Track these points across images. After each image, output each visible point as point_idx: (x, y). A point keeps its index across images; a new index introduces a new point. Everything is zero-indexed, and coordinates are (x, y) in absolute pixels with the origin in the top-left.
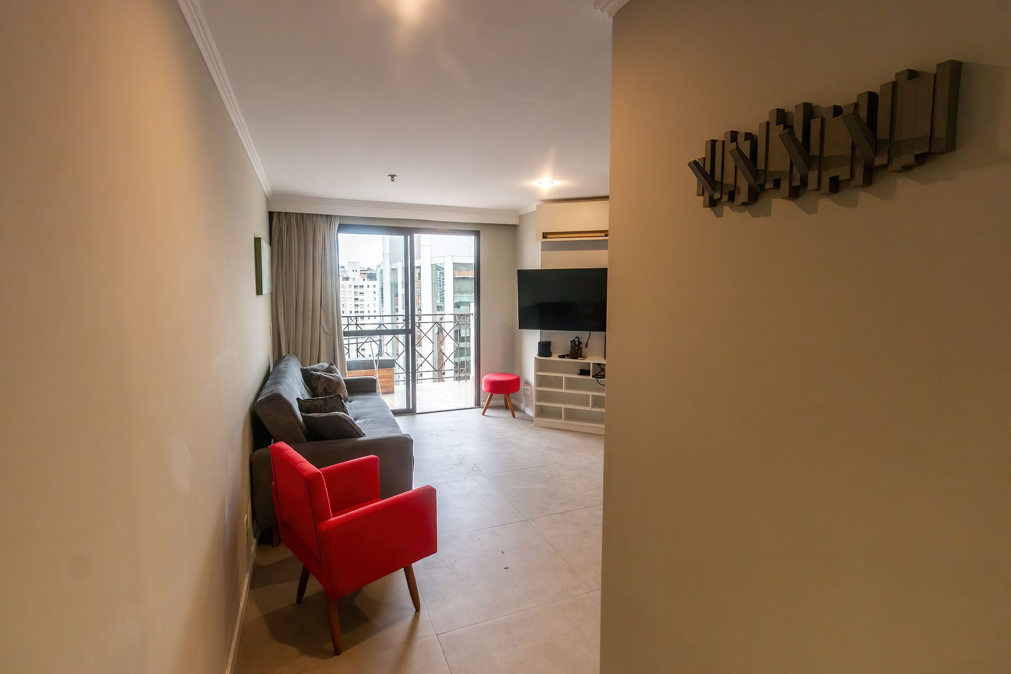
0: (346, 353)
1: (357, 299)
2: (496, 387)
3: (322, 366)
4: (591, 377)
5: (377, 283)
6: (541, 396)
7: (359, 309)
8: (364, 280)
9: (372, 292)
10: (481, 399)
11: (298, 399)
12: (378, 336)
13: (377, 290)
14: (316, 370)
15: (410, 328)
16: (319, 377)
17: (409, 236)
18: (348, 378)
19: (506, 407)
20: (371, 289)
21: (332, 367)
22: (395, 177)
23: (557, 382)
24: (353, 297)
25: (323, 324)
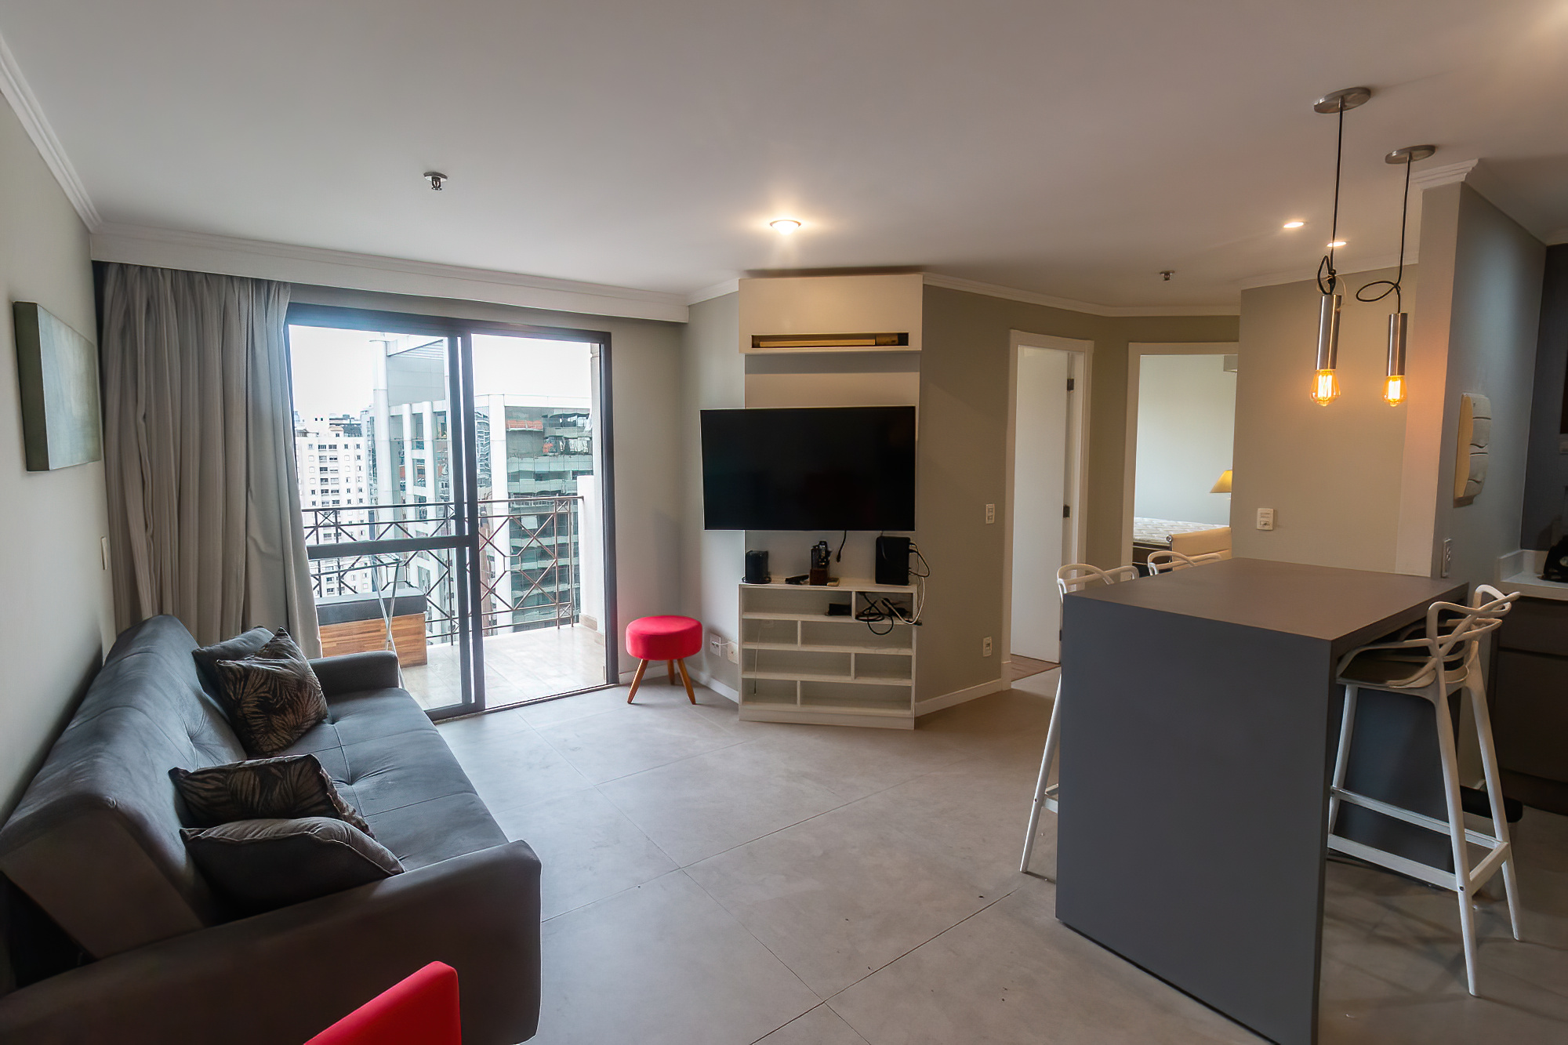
0: (313, 586)
1: (326, 469)
2: (653, 647)
3: (254, 639)
4: (852, 620)
5: (363, 441)
6: (751, 660)
7: (330, 487)
8: (338, 435)
9: (353, 457)
10: (620, 668)
11: (174, 774)
12: (394, 554)
13: (364, 452)
14: (238, 654)
15: (467, 534)
16: (247, 672)
17: (459, 339)
18: (323, 659)
19: (672, 681)
20: (352, 451)
21: (282, 641)
22: (442, 180)
23: (786, 632)
24: (318, 465)
25: (256, 532)
